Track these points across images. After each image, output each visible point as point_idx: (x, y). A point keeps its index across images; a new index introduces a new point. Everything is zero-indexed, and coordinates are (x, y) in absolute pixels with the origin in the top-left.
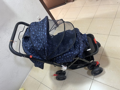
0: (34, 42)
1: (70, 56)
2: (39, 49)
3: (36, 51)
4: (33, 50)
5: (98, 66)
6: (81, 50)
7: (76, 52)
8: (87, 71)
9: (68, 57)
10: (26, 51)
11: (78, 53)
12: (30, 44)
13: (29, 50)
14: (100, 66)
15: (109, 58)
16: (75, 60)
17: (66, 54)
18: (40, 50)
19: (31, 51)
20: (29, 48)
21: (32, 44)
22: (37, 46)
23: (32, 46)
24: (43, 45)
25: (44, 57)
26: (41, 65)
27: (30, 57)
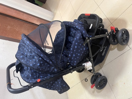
0: (28, 62)
1: (76, 44)
2: (38, 64)
3: (38, 69)
4: (35, 72)
5: (117, 31)
6: (79, 28)
7: (78, 35)
8: (116, 49)
9: (76, 47)
10: (31, 81)
11: (81, 33)
12: (28, 69)
13: (33, 77)
14: (119, 29)
15: (120, 17)
16: (87, 45)
17: (72, 46)
18: (40, 64)
19: (35, 77)
20: (30, 75)
21: (29, 68)
22: (34, 63)
23: (31, 69)
24: (37, 55)
25: (54, 69)
26: (61, 83)
27: (38, 82)
